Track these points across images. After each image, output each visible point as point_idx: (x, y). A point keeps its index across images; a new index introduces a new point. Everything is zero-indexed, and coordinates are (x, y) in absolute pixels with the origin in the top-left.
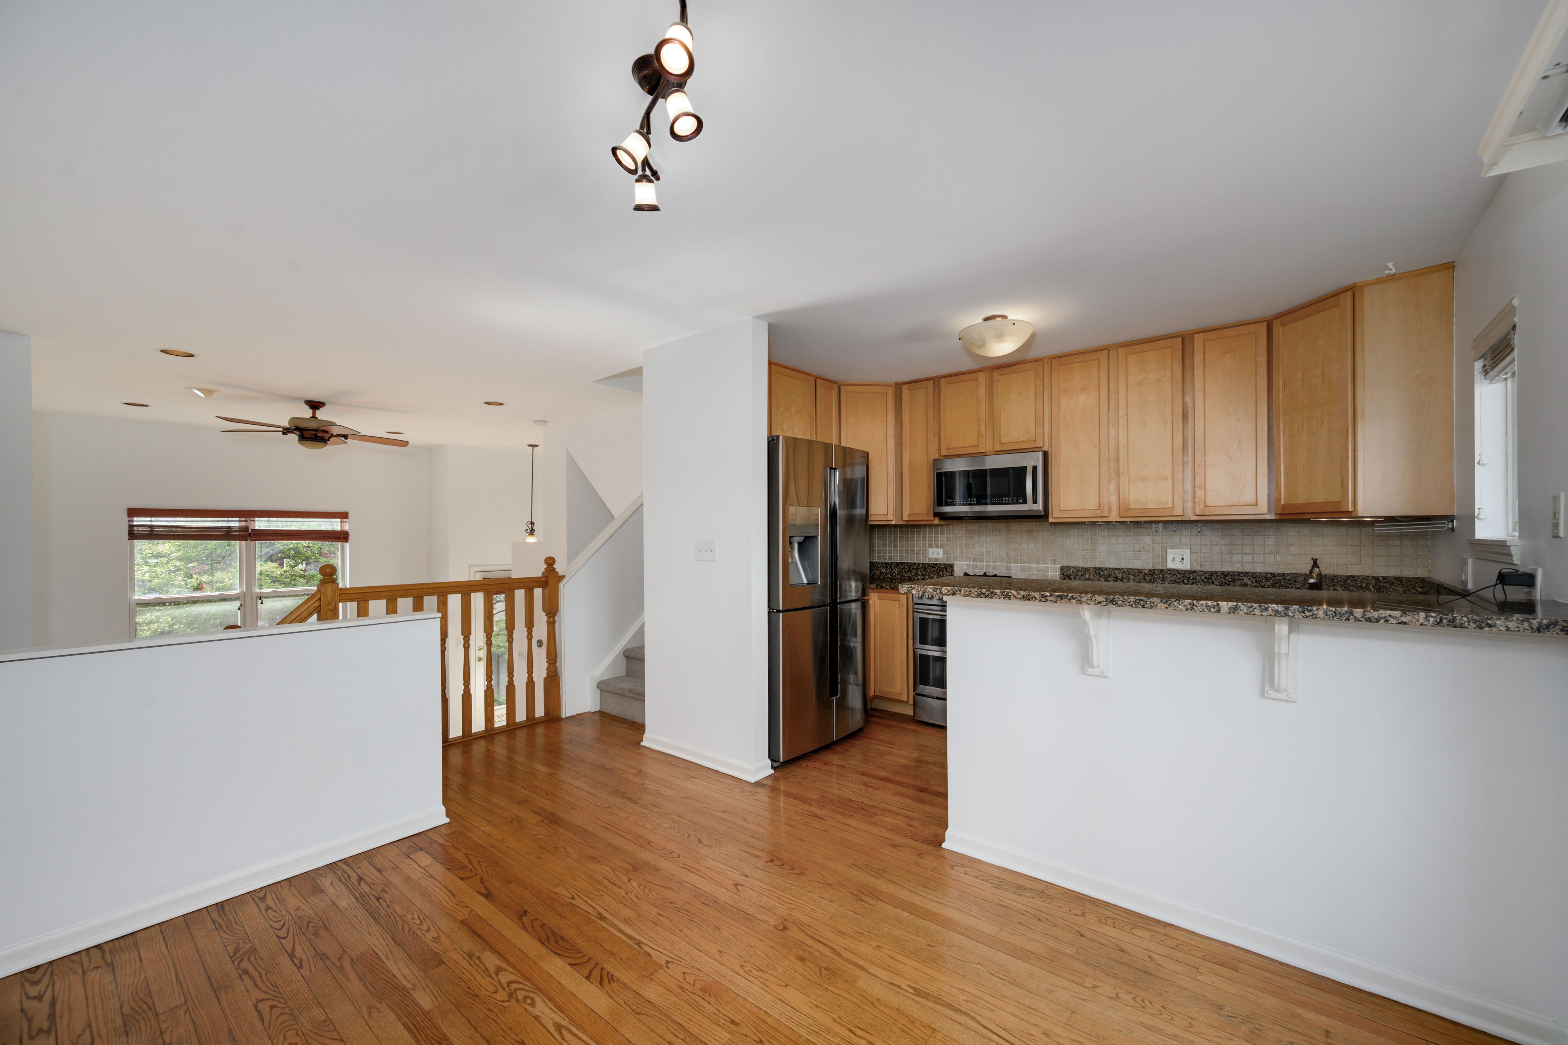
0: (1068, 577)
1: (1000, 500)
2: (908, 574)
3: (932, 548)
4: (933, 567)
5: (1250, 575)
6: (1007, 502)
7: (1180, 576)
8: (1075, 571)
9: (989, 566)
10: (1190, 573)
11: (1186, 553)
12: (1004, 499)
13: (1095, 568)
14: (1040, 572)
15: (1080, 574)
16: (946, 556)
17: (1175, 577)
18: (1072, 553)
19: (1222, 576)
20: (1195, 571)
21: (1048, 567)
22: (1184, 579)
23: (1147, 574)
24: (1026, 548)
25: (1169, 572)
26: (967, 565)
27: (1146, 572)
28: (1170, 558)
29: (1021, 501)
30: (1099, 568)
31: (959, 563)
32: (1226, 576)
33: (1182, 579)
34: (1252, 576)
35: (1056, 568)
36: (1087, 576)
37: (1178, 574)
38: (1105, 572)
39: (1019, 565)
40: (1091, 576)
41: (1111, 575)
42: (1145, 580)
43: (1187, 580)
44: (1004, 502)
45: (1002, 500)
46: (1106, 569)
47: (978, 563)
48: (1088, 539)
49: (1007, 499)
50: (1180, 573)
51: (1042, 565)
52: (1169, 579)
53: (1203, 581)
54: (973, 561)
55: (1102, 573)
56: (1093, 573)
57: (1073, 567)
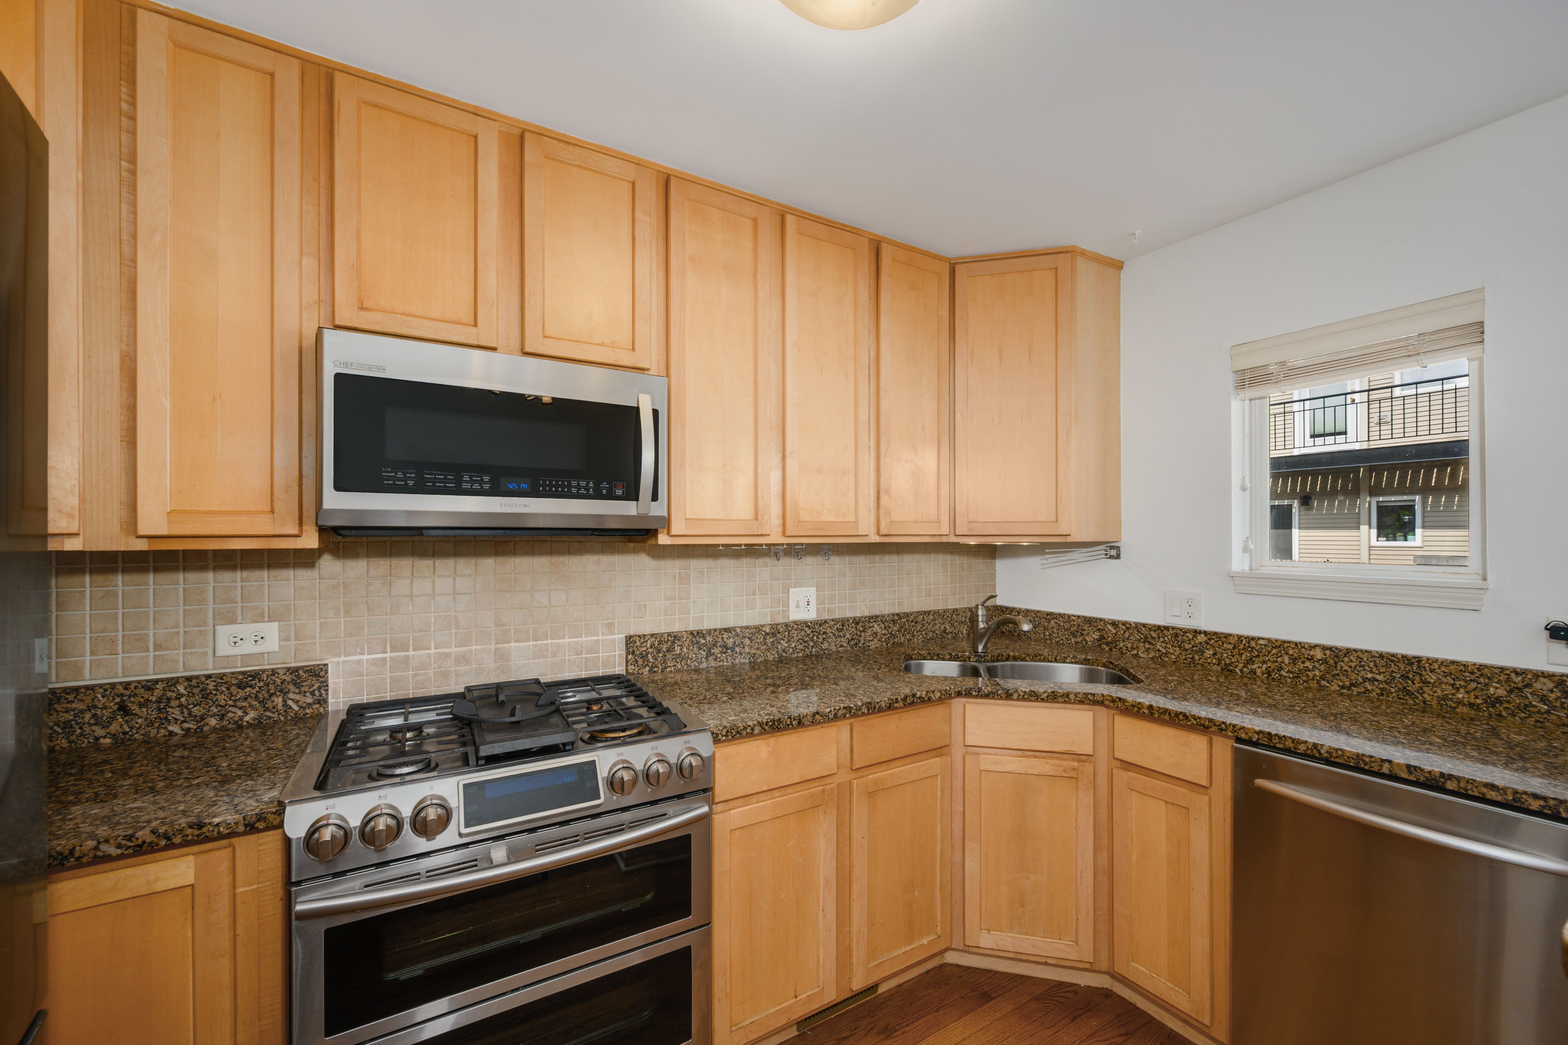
0: (643, 657)
1: (563, 486)
2: (114, 728)
3: (233, 621)
4: (241, 686)
5: (879, 619)
6: (583, 491)
7: (809, 632)
8: (656, 643)
9: (447, 656)
10: (820, 625)
11: (811, 592)
12: (574, 483)
13: (692, 633)
14: (580, 653)
15: (664, 648)
16: (292, 643)
17: (803, 633)
18: (645, 606)
19: (853, 625)
20: (826, 622)
21: (597, 642)
22: (814, 635)
23: (768, 634)
24: (546, 602)
25: (796, 627)
26: (374, 662)
27: (768, 631)
28: (792, 604)
29: (619, 492)
30: (698, 633)
31: (343, 659)
32: (857, 623)
33: (811, 636)
34: (881, 621)
35: (613, 641)
36: (677, 650)
37: (807, 629)
38: (708, 638)
39: (531, 643)
40: (685, 650)
41: (716, 642)
42: (765, 644)
43: (817, 637)
44: (574, 490)
45: (569, 486)
46: (709, 632)
47: (411, 653)
48: (674, 577)
49: (583, 484)
50: (808, 626)
51: (584, 639)
52: (796, 638)
53: (834, 635)
54: (394, 649)
55: (703, 641)
56: (686, 643)
57: (652, 635)
